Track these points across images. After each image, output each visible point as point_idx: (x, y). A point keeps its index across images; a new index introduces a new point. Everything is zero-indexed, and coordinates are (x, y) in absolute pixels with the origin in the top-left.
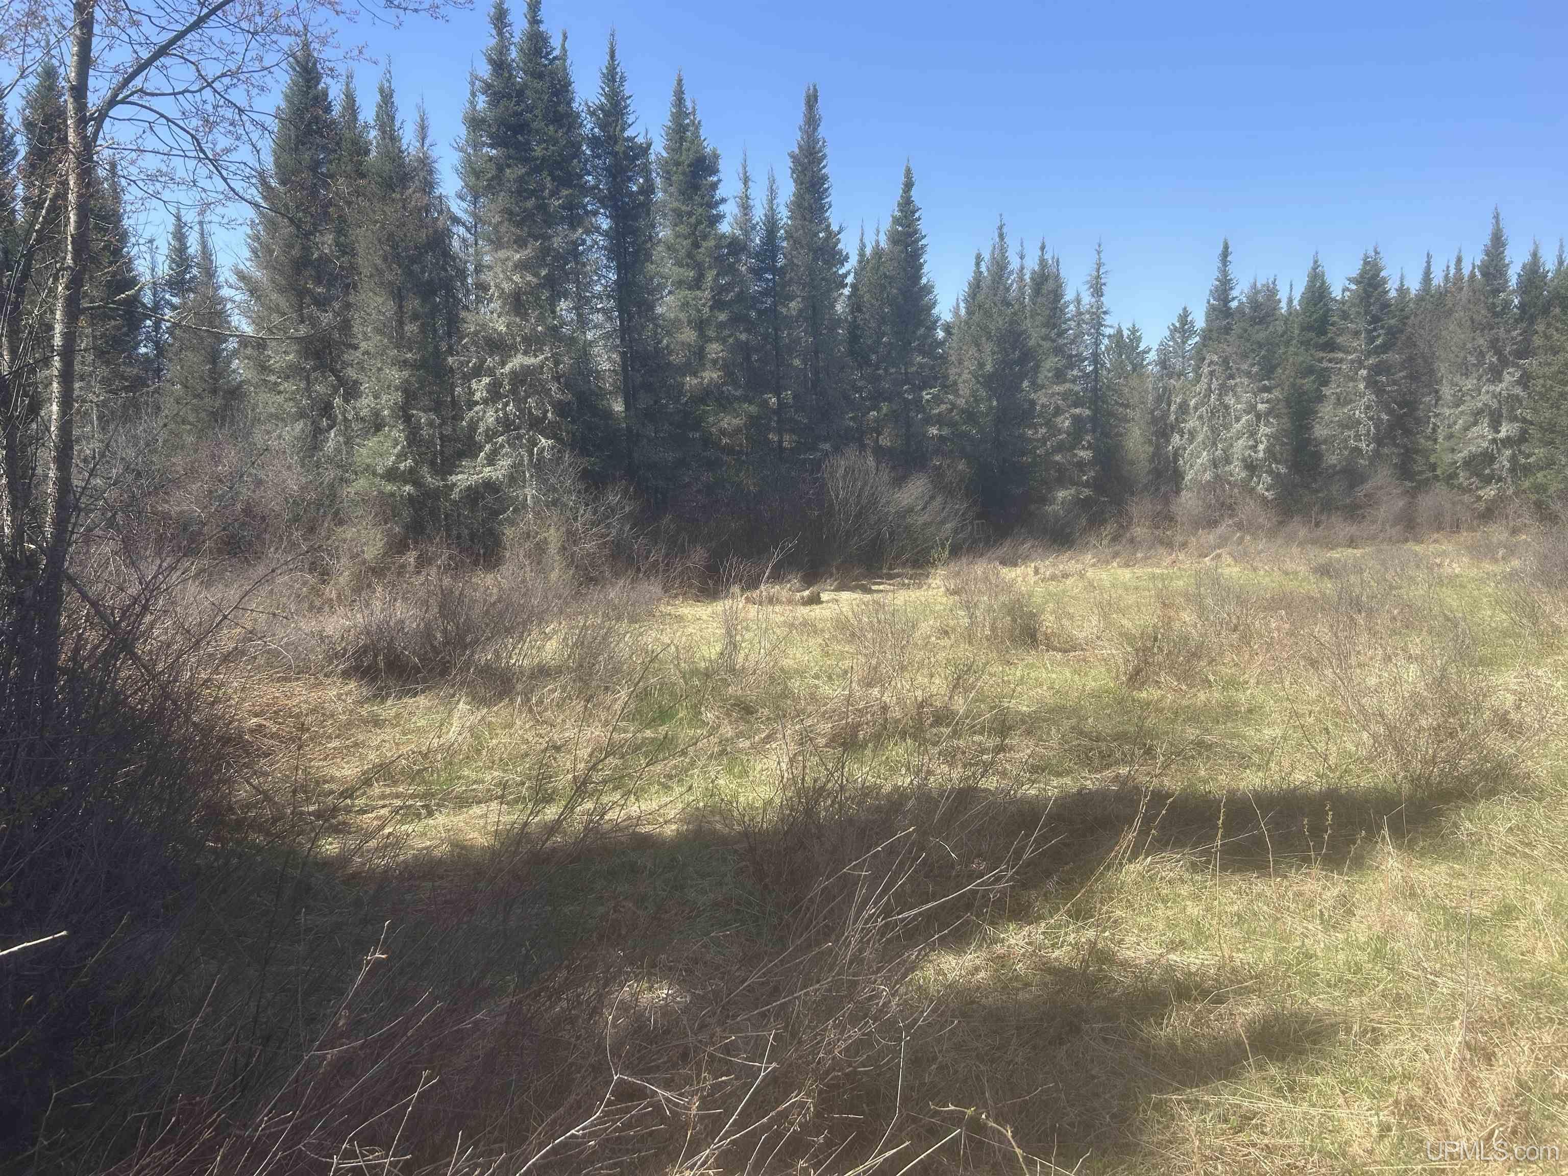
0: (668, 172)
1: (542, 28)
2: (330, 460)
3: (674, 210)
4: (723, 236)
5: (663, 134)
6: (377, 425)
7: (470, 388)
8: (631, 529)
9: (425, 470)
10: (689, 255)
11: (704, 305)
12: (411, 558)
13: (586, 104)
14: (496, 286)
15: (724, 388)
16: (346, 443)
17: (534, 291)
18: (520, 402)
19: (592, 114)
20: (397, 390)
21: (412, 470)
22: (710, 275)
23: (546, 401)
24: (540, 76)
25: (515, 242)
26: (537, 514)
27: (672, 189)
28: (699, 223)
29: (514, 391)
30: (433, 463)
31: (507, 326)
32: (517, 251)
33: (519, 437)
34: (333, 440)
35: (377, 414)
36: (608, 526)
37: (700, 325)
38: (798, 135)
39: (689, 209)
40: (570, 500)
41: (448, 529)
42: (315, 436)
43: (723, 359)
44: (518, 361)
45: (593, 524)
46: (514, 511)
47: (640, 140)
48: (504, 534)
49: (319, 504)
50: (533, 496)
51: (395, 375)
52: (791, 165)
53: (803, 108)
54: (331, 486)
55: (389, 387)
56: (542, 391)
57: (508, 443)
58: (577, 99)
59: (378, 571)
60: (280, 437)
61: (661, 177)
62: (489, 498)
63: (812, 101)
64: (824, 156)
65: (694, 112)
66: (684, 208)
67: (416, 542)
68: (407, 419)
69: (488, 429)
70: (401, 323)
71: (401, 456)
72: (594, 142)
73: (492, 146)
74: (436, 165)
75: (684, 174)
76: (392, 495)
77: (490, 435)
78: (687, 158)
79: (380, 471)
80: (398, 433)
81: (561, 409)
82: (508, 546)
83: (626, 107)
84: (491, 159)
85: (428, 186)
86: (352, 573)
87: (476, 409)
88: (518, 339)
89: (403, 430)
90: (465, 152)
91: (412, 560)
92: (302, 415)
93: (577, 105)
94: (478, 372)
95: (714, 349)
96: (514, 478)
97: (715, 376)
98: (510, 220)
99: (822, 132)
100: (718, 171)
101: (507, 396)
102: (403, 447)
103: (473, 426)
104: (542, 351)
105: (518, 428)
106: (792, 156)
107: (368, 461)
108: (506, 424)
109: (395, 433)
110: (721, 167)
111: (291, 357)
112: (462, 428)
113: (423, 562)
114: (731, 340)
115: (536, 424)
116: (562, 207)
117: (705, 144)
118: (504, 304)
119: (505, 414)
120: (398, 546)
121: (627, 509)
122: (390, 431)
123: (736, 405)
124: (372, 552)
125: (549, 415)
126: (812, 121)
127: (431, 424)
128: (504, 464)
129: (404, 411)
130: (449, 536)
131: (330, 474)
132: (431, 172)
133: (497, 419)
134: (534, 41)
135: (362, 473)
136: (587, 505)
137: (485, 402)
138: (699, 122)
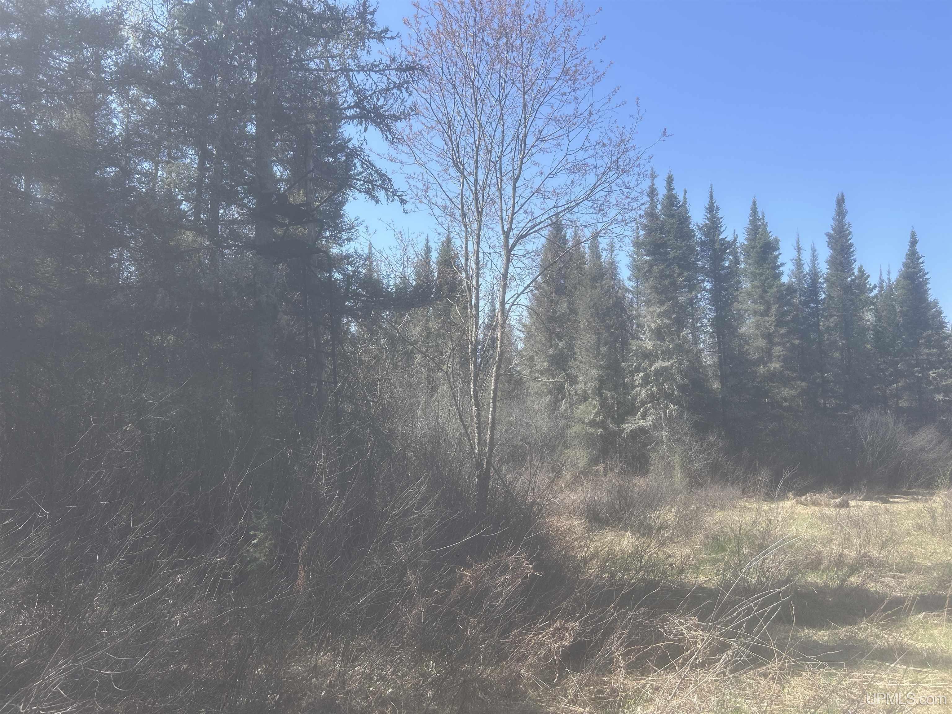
0: (748, 252)
1: (674, 192)
2: (562, 415)
3: (751, 273)
4: (783, 284)
5: (745, 232)
6: (585, 398)
7: (633, 379)
8: (724, 456)
9: (609, 421)
10: (761, 297)
11: (771, 325)
12: (601, 467)
13: (697, 225)
14: (648, 326)
15: (785, 372)
16: (570, 407)
17: (668, 327)
18: (659, 385)
19: (700, 229)
20: (596, 380)
21: (602, 421)
22: (774, 309)
23: (674, 385)
24: (673, 216)
25: (658, 302)
26: (669, 447)
27: (750, 261)
28: (767, 278)
29: (656, 379)
30: (613, 418)
31: (653, 346)
32: (659, 308)
33: (659, 404)
34: (563, 405)
35: (585, 392)
36: (709, 454)
37: (769, 337)
38: (832, 223)
39: (761, 271)
40: (687, 439)
41: (620, 452)
42: (556, 404)
43: (784, 356)
44: (659, 364)
45: (700, 452)
46: (656, 444)
47: (730, 238)
48: (650, 457)
49: (556, 438)
50: (666, 436)
51: (595, 373)
52: (828, 240)
53: (834, 206)
54: (563, 429)
55: (592, 379)
56: (672, 378)
57: (653, 407)
58: (692, 223)
59: (585, 473)
60: (539, 403)
61: (744, 255)
62: (643, 437)
63: (840, 202)
64: (850, 233)
65: (763, 219)
66: (757, 271)
67: (604, 459)
68: (601, 395)
69: (642, 401)
70: (598, 347)
71: (597, 414)
72: (702, 243)
73: (647, 255)
74: (618, 265)
75: (757, 252)
76: (593, 434)
77: (643, 403)
78: (758, 244)
79: (586, 421)
80: (596, 402)
81: (682, 388)
82: (652, 464)
83: (720, 223)
84: (646, 262)
85: (614, 275)
86: (572, 474)
87: (637, 389)
88: (659, 352)
89: (598, 401)
90: (633, 257)
91: (602, 469)
92: (550, 392)
93: (692, 226)
94: (638, 370)
95: (777, 350)
96: (656, 426)
97: (778, 366)
98: (656, 292)
99: (848, 219)
100: (779, 249)
101: (653, 382)
102: (598, 409)
103: (634, 398)
104: (672, 359)
105: (659, 399)
106: (828, 235)
107: (581, 416)
108: (652, 397)
109: (594, 402)
110: (780, 247)
111: (545, 364)
112: (629, 399)
113: (608, 470)
114: (788, 345)
115: (669, 397)
116: (684, 281)
117: (770, 235)
118: (652, 334)
119: (652, 392)
120: (595, 461)
121: (720, 445)
122: (592, 401)
123: (792, 382)
124: (582, 464)
125: (676, 392)
126: (841, 213)
127: (612, 397)
128: (651, 419)
129: (599, 391)
130: (621, 456)
131: (562, 422)
132: (615, 269)
133: (647, 395)
134: (670, 199)
135: (578, 422)
136: (696, 442)
137: (641, 386)
138: (767, 223)
